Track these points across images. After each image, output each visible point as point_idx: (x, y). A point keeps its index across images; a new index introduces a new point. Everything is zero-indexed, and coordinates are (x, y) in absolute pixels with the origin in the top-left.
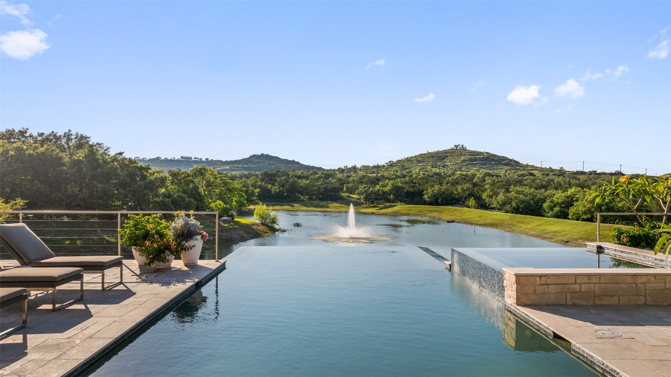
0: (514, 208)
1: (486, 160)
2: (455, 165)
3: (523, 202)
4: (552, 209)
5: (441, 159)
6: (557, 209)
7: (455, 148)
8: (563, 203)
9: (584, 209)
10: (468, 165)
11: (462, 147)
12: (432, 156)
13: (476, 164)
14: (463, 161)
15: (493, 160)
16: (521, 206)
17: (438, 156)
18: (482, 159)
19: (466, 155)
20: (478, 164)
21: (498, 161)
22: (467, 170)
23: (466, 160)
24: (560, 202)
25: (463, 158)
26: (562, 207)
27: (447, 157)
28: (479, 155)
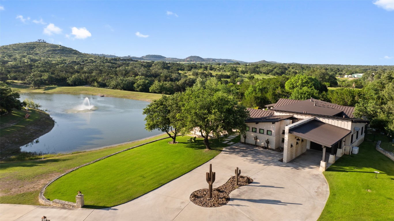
0: (122, 87)
1: (62, 51)
2: (43, 53)
3: (124, 84)
4: (138, 87)
5: (32, 49)
6: (140, 87)
7: (38, 41)
8: (142, 85)
9: (156, 88)
10: (52, 53)
11: (43, 41)
12: (24, 46)
13: (57, 53)
14: (48, 51)
15: (66, 51)
16: (125, 86)
17: (29, 47)
18: (59, 50)
19: (49, 47)
20: (58, 53)
21: (69, 51)
22: (53, 57)
23: (50, 51)
24: (141, 84)
25: (47, 49)
26: (142, 86)
27: (35, 47)
28: (56, 47)
